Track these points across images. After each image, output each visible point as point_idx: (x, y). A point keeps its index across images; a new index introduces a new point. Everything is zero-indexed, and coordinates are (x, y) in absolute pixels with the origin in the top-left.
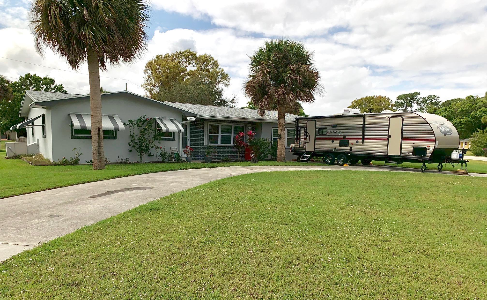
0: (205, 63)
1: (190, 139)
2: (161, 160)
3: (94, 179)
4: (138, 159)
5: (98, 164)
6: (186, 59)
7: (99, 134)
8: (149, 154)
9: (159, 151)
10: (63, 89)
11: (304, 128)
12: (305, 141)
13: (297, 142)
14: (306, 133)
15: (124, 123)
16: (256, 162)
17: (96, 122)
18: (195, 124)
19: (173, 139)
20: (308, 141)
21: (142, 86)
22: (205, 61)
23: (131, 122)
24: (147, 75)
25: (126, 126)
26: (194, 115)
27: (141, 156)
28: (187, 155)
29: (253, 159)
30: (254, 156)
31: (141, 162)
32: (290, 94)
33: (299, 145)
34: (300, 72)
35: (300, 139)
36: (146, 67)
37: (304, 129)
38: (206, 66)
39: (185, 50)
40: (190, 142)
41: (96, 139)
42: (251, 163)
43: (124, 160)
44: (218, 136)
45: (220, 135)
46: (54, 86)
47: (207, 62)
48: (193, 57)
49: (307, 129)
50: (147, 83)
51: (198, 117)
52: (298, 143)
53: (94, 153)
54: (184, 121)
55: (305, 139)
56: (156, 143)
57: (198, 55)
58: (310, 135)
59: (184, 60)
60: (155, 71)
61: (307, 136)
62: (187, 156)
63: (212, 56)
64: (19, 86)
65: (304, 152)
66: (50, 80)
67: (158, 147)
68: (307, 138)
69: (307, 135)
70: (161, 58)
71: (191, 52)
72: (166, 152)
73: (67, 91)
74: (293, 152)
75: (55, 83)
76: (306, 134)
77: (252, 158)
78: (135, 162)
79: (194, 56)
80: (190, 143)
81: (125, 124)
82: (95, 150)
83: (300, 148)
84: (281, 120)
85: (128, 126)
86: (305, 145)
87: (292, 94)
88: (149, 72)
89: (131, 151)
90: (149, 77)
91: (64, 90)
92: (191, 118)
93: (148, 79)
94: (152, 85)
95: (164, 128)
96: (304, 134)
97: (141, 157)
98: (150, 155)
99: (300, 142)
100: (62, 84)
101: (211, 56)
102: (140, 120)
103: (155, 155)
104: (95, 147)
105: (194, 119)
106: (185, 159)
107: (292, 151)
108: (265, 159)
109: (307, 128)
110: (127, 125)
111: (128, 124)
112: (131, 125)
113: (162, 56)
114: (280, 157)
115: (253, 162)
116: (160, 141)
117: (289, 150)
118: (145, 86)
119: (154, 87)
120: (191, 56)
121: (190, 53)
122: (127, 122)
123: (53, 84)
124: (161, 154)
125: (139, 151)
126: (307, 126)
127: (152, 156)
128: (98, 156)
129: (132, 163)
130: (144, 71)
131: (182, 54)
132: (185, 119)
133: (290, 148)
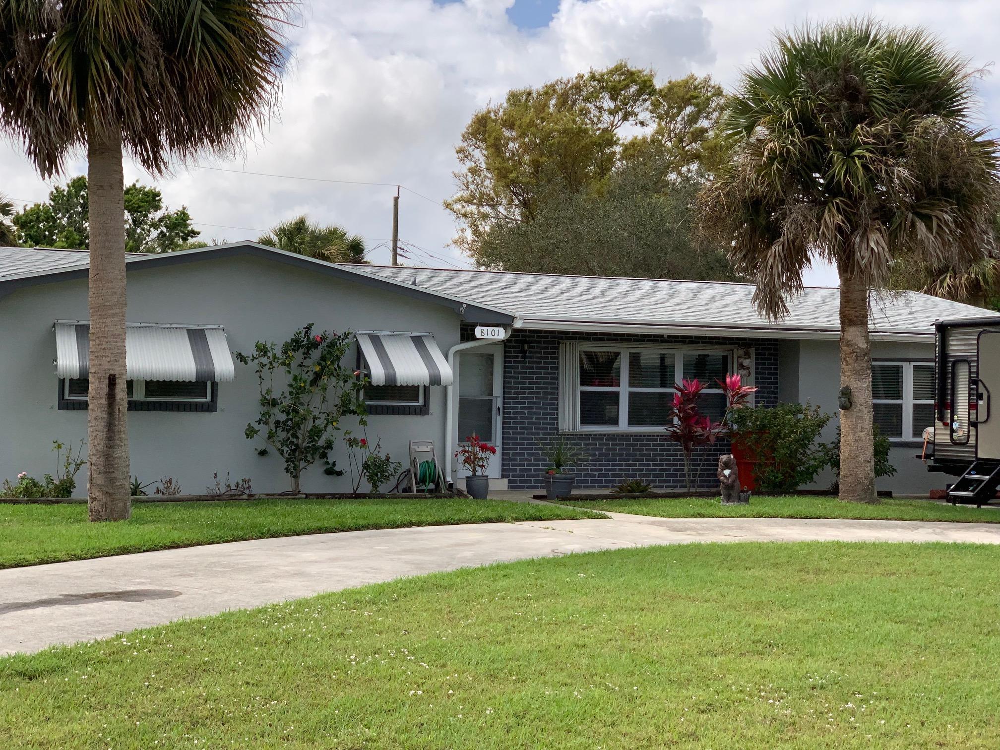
0: (689, 110)
1: (504, 408)
2: (366, 487)
3: (29, 557)
4: (285, 483)
5: (104, 500)
6: (613, 98)
7: (111, 396)
8: (329, 467)
9: (361, 455)
10: (186, 226)
11: (969, 362)
12: (973, 416)
13: (942, 418)
14: (975, 382)
15: (240, 354)
16: (739, 500)
17: (103, 356)
18: (523, 352)
19: (423, 411)
20: (982, 417)
21: (448, 206)
22: (688, 101)
23: (263, 350)
24: (469, 164)
25: (246, 363)
26: (502, 320)
27: (294, 472)
28: (474, 471)
29: (729, 487)
30: (733, 476)
31: (293, 496)
32: (872, 231)
33: (952, 431)
34: (907, 147)
35: (953, 407)
36: (465, 139)
37: (970, 366)
38: (693, 119)
39: (612, 66)
40: (504, 418)
41: (99, 414)
42: (719, 503)
43: (233, 487)
44: (616, 395)
45: (624, 390)
46: (157, 215)
47: (697, 105)
48: (640, 92)
49: (978, 366)
50: (466, 194)
51: (518, 325)
52: (945, 424)
53: (93, 461)
54: (468, 340)
55: (973, 406)
56: (350, 424)
57: (659, 84)
58: (990, 390)
59: (607, 103)
60: (497, 148)
61: (980, 397)
62: (474, 475)
63: (717, 83)
64: (47, 220)
65: (971, 462)
66: (146, 194)
67: (355, 439)
68: (980, 402)
69: (981, 390)
70: (527, 100)
71: (632, 74)
72: (388, 459)
73: (199, 233)
74: (931, 462)
75: (163, 205)
76: (977, 389)
77: (723, 483)
78: (267, 495)
79: (646, 87)
80: (504, 423)
81: (240, 358)
82: (95, 452)
83: (955, 443)
84: (853, 334)
85: (253, 365)
86: (973, 433)
87: (881, 233)
88: (477, 154)
89: (263, 453)
90: (474, 171)
91: (190, 228)
92: (490, 329)
93: (470, 180)
94: (482, 199)
95: (378, 373)
96: (970, 389)
97: (296, 477)
98: (331, 472)
99: (953, 421)
100: (184, 208)
101: (712, 83)
102: (296, 344)
103: (349, 470)
104: (96, 442)
105: (500, 334)
106: (462, 486)
107: (927, 457)
108: (801, 487)
109: (978, 361)
110: (249, 362)
111: (254, 358)
112: (264, 360)
113: (529, 94)
114: (850, 480)
115: (728, 498)
116: (366, 418)
117: (918, 452)
118: (457, 206)
119: (493, 207)
120: (633, 89)
121: (631, 77)
122: (250, 351)
123: (157, 208)
124: (366, 466)
125: (286, 455)
126: (978, 356)
127: (340, 474)
128: (105, 472)
129: (257, 497)
130: (458, 152)
131: (599, 81)
132: (467, 334)
133: (920, 445)
